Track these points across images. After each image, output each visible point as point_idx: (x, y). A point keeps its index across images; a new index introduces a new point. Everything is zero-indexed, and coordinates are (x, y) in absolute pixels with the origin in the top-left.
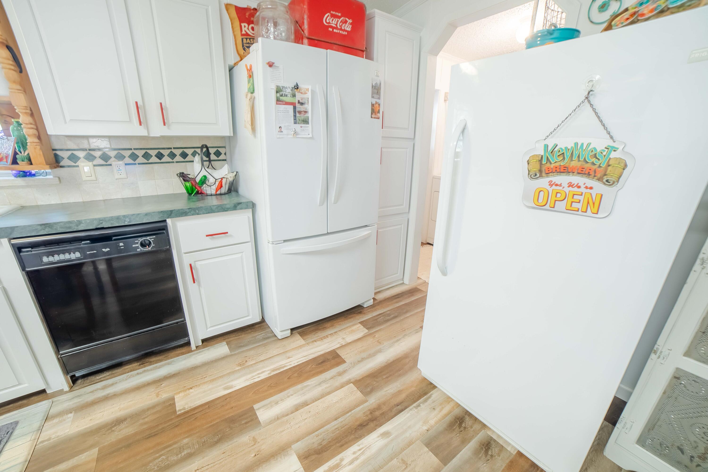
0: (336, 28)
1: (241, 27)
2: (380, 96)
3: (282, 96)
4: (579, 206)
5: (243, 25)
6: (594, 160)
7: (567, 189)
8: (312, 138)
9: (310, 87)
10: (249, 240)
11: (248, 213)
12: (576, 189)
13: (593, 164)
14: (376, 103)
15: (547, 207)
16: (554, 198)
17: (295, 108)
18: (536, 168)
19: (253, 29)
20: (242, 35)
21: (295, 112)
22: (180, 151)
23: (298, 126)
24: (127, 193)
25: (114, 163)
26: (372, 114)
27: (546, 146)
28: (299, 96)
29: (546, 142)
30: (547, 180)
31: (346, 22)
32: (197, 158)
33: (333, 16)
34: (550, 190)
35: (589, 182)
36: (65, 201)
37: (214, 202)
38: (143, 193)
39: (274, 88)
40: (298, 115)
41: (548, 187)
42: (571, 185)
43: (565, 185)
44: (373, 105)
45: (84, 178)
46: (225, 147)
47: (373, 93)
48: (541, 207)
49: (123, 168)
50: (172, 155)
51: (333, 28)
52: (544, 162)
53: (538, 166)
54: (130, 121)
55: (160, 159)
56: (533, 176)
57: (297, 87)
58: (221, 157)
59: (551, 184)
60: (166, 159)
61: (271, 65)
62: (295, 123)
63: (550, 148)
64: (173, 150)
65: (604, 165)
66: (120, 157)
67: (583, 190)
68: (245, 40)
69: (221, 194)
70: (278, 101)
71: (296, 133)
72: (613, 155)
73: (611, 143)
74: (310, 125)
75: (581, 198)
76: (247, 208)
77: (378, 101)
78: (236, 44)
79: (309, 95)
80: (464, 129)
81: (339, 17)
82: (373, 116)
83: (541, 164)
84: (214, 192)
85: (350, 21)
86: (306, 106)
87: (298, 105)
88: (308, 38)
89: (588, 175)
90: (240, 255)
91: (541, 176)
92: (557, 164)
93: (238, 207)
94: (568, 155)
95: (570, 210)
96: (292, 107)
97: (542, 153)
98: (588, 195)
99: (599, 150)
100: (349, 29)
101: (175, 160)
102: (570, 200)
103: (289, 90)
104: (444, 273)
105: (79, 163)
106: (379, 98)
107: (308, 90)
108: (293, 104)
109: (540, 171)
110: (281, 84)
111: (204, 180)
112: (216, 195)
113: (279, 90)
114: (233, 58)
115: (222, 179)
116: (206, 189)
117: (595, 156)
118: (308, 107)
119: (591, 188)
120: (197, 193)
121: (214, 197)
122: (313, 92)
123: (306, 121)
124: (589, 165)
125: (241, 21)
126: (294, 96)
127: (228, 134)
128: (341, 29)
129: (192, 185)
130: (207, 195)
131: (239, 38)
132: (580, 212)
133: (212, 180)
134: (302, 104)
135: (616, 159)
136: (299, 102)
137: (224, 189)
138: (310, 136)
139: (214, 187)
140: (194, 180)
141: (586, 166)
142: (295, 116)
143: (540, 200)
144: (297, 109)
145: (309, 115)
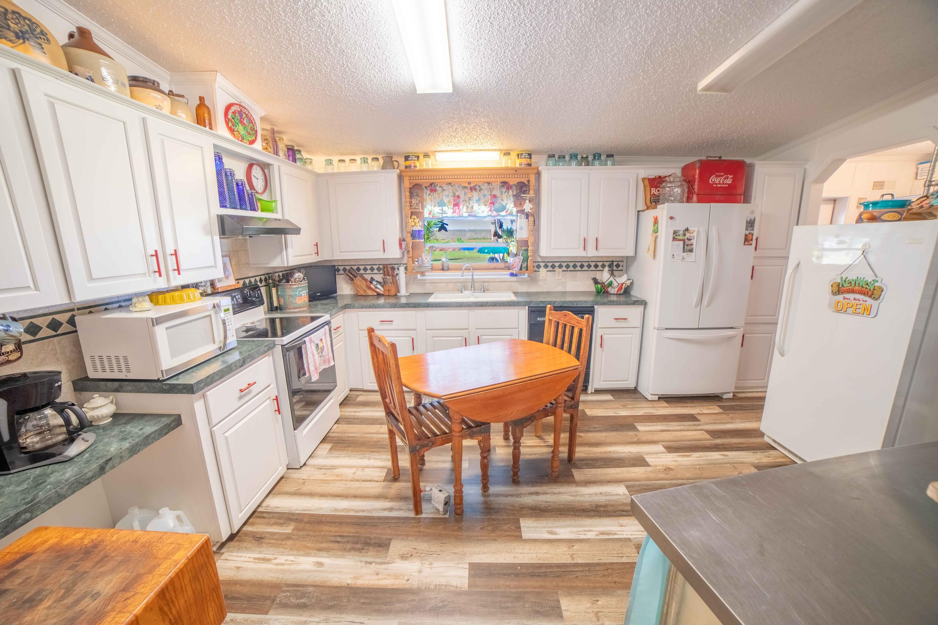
0: (720, 184)
1: (651, 190)
2: (753, 227)
3: (676, 236)
4: (860, 311)
5: (652, 189)
6: (867, 286)
7: (853, 302)
8: (694, 261)
9: (696, 230)
10: (639, 326)
11: (640, 309)
12: (858, 301)
13: (866, 288)
14: (750, 233)
15: (842, 311)
16: (846, 306)
17: (684, 243)
18: (836, 289)
19: (658, 191)
20: (651, 195)
21: (684, 245)
22: (594, 263)
23: (685, 254)
24: (560, 289)
25: (556, 270)
26: (745, 242)
27: (842, 278)
28: (688, 235)
29: (842, 275)
30: (842, 296)
31: (728, 178)
32: (607, 269)
33: (718, 176)
34: (844, 301)
35: (865, 298)
36: (529, 291)
37: (615, 298)
38: (568, 289)
39: (672, 231)
40: (686, 247)
41: (843, 300)
42: (855, 299)
43: (852, 299)
44: (746, 235)
45: (541, 278)
46: (623, 261)
47: (747, 227)
48: (838, 311)
49: (561, 272)
50: (589, 266)
51: (717, 184)
52: (840, 286)
53: (837, 288)
54: (579, 248)
55: (582, 268)
56: (834, 293)
57: (687, 230)
58: (619, 269)
59: (844, 298)
60: (585, 268)
61: (671, 218)
62: (684, 252)
63: (844, 279)
64: (590, 263)
65: (872, 289)
66: (560, 266)
67: (861, 302)
68: (652, 198)
69: (620, 294)
70: (674, 239)
71: (683, 258)
72: (876, 284)
73: (875, 278)
74: (694, 253)
75: (861, 306)
76: (641, 304)
77: (751, 232)
78: (646, 200)
79: (695, 234)
80: (798, 265)
81: (722, 176)
82: (746, 243)
83: (839, 287)
84: (615, 293)
85: (730, 177)
86: (692, 241)
87: (686, 241)
88: (698, 194)
89: (864, 294)
90: (631, 336)
91: (839, 294)
92: (848, 288)
93: (636, 303)
94: (853, 283)
95: (855, 313)
96: (682, 242)
97: (840, 281)
98: (864, 305)
99: (869, 281)
100: (730, 182)
101: (590, 269)
102: (855, 307)
103: (681, 232)
104: (782, 355)
105: (540, 270)
106: (753, 230)
107: (695, 231)
108: (684, 241)
109: (839, 291)
110: (676, 229)
111: (610, 284)
112: (617, 294)
113: (675, 232)
114: (641, 206)
115: (622, 284)
116: (612, 290)
117: (867, 284)
118: (694, 242)
119: (866, 301)
120: (604, 292)
121: (615, 296)
122: (698, 231)
123: (691, 251)
124: (864, 289)
125: (651, 187)
126: (684, 235)
127: (632, 255)
128: (723, 184)
129: (602, 286)
130: (611, 294)
131: (648, 197)
132: (860, 314)
133: (615, 284)
134: (690, 240)
135: (878, 286)
136: (687, 239)
137: (622, 291)
138: (694, 260)
139: (616, 289)
140: (604, 283)
141: (863, 289)
142: (684, 248)
143: (839, 307)
144: (686, 243)
145: (694, 246)
